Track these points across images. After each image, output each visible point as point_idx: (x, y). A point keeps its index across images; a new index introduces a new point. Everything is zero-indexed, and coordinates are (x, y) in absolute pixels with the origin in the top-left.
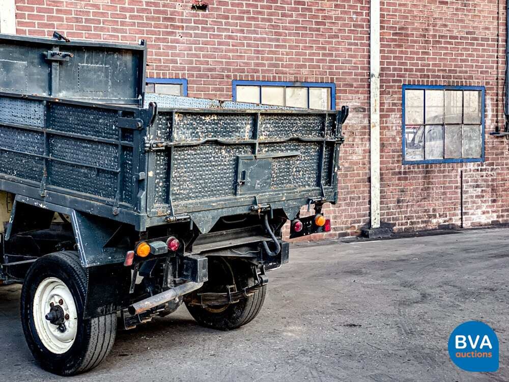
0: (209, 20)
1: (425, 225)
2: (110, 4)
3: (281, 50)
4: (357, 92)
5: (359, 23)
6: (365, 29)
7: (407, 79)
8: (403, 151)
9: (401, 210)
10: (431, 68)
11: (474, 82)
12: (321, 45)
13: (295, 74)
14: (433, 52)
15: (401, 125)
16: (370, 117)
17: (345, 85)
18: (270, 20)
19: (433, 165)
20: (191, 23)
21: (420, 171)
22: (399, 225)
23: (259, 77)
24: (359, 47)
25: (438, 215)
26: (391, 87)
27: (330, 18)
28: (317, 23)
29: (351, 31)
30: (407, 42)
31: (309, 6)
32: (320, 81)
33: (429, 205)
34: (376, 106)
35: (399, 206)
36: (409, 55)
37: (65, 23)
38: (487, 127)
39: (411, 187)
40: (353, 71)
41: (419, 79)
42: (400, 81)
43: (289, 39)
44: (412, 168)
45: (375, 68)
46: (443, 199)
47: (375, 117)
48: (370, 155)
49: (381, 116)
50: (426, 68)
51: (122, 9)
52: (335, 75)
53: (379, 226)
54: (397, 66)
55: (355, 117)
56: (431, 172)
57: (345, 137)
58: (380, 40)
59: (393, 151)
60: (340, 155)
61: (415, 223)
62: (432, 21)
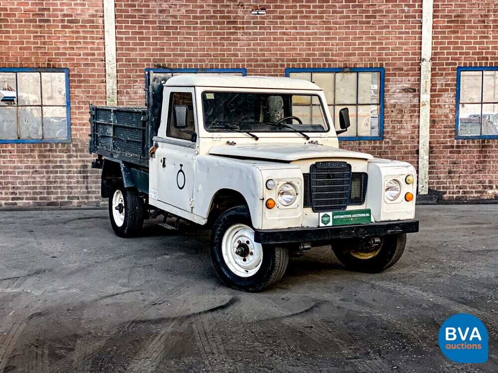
0: (266, 21)
1: (479, 195)
2: (185, 14)
3: (331, 42)
4: (408, 75)
5: (411, 14)
6: (417, 19)
7: (463, 62)
8: (456, 126)
9: (453, 180)
10: (490, 50)
12: (370, 36)
13: (345, 61)
14: (493, 36)
15: (454, 103)
16: (420, 97)
17: (394, 69)
18: (321, 17)
19: (491, 140)
20: (251, 24)
21: (475, 146)
22: (449, 193)
23: (310, 64)
24: (410, 35)
25: (494, 187)
26: (444, 69)
27: (381, 11)
28: (367, 17)
29: (402, 22)
30: (463, 28)
31: (360, 2)
32: (368, 67)
33: (486, 178)
34: (426, 87)
35: (450, 176)
36: (465, 40)
37: (151, 30)
39: (465, 160)
40: (404, 57)
41: (477, 61)
42: (455, 64)
43: (340, 32)
44: (466, 142)
45: (427, 52)
47: (425, 97)
48: (419, 131)
49: (432, 96)
50: (484, 51)
51: (195, 17)
52: (385, 61)
53: (426, 193)
54: (452, 51)
55: (404, 97)
56: (489, 146)
57: (394, 114)
58: (433, 27)
59: (445, 127)
60: (388, 130)
61: (468, 192)
62: (492, 7)
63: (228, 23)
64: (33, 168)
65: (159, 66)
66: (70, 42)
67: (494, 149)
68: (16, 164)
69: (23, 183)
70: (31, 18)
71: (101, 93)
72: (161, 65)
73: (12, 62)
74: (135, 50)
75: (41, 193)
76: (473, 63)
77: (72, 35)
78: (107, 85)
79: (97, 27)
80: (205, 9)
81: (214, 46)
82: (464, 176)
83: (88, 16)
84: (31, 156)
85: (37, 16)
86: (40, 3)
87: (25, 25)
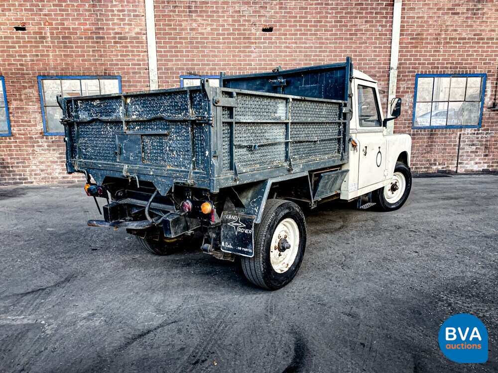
0: (274, 37)
1: (426, 170)
2: (210, 32)
3: (323, 54)
5: (383, 32)
6: (388, 36)
7: (420, 70)
8: (413, 119)
10: (441, 61)
11: (478, 71)
12: (353, 49)
14: (443, 50)
15: (413, 102)
16: (388, 97)
18: (316, 34)
19: (437, 130)
20: (261, 40)
21: (426, 134)
24: (382, 49)
25: (437, 164)
26: (407, 76)
27: (361, 30)
28: (351, 34)
29: (376, 39)
30: (422, 44)
31: (345, 23)
33: (432, 157)
34: (393, 89)
36: (423, 53)
37: (184, 45)
38: (486, 103)
39: (418, 145)
40: (377, 66)
41: (430, 70)
42: (415, 72)
43: (330, 46)
44: (419, 131)
45: (394, 63)
46: (443, 153)
47: (392, 97)
49: (397, 96)
50: (436, 62)
51: (218, 34)
54: (412, 62)
56: (435, 134)
58: (400, 44)
59: (405, 120)
61: (419, 168)
62: (444, 28)
63: (244, 38)
65: (190, 74)
66: (121, 55)
70: (90, 35)
72: (193, 73)
73: (76, 71)
74: (172, 60)
76: (428, 71)
77: (123, 49)
79: (142, 43)
80: (226, 27)
81: (233, 57)
83: (134, 34)
85: (94, 34)
86: (95, 23)
87: (85, 41)
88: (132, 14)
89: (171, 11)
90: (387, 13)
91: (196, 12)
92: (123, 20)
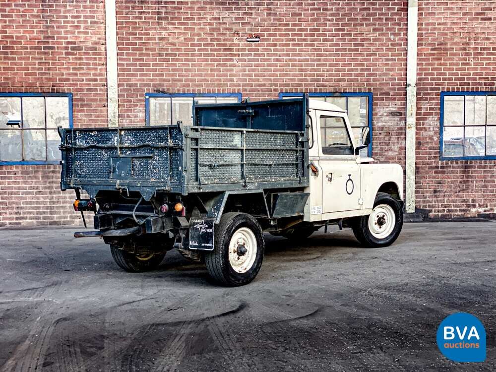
0: (261, 48)
1: (463, 213)
2: (183, 42)
3: (321, 68)
4: (394, 99)
5: (397, 42)
6: (403, 47)
7: (446, 87)
8: (440, 148)
9: (438, 199)
10: (471, 76)
12: (359, 62)
13: (335, 86)
14: (474, 63)
15: (438, 126)
16: (406, 120)
17: (381, 94)
18: (313, 45)
19: (473, 161)
20: (246, 51)
21: (459, 166)
22: (435, 212)
23: (302, 89)
24: (396, 62)
25: (477, 205)
26: (429, 94)
27: (369, 39)
28: (356, 45)
29: (388, 49)
30: (446, 55)
31: (349, 31)
32: (357, 91)
33: (469, 196)
34: (412, 110)
35: (436, 196)
36: (448, 67)
37: (151, 57)
39: (449, 180)
40: (390, 82)
41: (459, 86)
42: (439, 89)
43: (330, 59)
44: (450, 163)
45: (412, 78)
46: (484, 192)
47: (411, 120)
48: (406, 152)
49: (417, 119)
50: (466, 77)
51: (192, 45)
52: (372, 86)
53: (413, 211)
54: (435, 77)
55: (391, 120)
56: (472, 167)
57: (382, 136)
58: (418, 55)
59: (430, 149)
60: (376, 151)
61: (452, 211)
62: (473, 36)
63: (225, 50)
64: (37, 188)
65: (158, 91)
66: (73, 69)
67: (476, 169)
68: (20, 185)
69: (27, 203)
70: (36, 45)
71: (103, 117)
72: (161, 90)
73: (17, 87)
74: (136, 75)
75: (44, 213)
76: (456, 88)
77: (76, 61)
78: (109, 109)
79: (99, 54)
80: (202, 37)
81: (211, 71)
82: (449, 195)
83: (91, 44)
84: (36, 177)
85: (42, 43)
86: (44, 31)
87: (31, 52)
88: (89, 20)
89: (136, 18)
90: (400, 19)
91: (166, 18)
92: (77, 27)
